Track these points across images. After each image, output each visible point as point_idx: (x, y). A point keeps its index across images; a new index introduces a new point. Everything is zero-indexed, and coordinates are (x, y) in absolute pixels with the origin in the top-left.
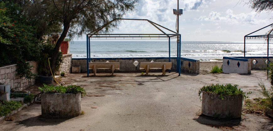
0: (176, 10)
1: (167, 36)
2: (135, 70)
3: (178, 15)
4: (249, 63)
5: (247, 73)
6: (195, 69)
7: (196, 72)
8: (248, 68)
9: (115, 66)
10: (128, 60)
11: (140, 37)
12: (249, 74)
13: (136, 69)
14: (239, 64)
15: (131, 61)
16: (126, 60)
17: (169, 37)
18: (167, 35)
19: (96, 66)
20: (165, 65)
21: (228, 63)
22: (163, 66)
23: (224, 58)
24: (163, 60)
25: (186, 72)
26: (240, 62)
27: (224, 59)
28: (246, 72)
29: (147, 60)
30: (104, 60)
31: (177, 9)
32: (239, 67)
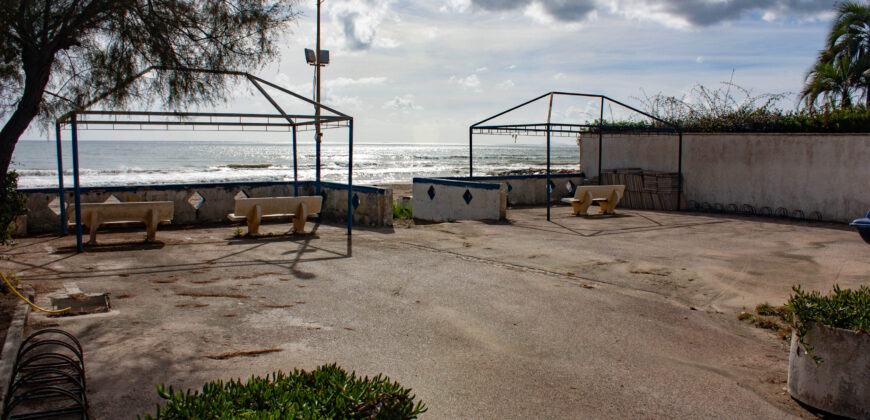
0: (312, 51)
1: (287, 122)
2: (193, 218)
3: (318, 66)
4: (501, 194)
5: (498, 218)
6: (379, 213)
7: (385, 220)
8: (501, 207)
9: (160, 211)
10: (174, 193)
11: (211, 124)
12: (503, 220)
13: (197, 217)
14: (467, 197)
15: (183, 194)
16: (168, 192)
17: (294, 126)
18: (288, 117)
19: (99, 213)
20: (304, 206)
21: (431, 193)
22: (300, 206)
23: (416, 180)
24: (269, 188)
25: (342, 220)
26: (472, 190)
27: (418, 185)
28: (497, 215)
29: (225, 189)
30: (101, 192)
31: (315, 51)
32: (468, 203)
